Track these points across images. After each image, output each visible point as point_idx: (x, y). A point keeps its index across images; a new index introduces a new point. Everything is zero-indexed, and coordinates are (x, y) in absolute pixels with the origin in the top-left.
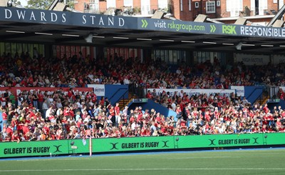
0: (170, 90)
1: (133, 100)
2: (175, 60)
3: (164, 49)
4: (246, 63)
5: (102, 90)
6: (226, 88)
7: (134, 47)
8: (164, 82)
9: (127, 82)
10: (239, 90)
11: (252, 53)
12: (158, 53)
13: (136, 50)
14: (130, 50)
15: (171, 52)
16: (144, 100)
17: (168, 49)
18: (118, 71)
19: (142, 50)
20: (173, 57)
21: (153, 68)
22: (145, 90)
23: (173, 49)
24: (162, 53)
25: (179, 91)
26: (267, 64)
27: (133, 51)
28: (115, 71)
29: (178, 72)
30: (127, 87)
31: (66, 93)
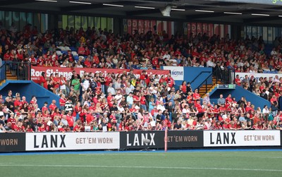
0: (263, 75)
1: (218, 86)
2: (270, 39)
3: (256, 25)
5: (181, 73)
7: (219, 23)
8: (256, 65)
9: (210, 64)
12: (250, 30)
13: (222, 26)
14: (216, 25)
15: (265, 29)
16: (231, 86)
17: (262, 25)
18: (199, 51)
19: (229, 26)
20: (268, 34)
21: (242, 47)
22: (232, 74)
23: (268, 26)
24: (254, 30)
25: (274, 75)
27: (219, 27)
28: (195, 50)
29: (273, 53)
30: (211, 70)
31: (137, 76)
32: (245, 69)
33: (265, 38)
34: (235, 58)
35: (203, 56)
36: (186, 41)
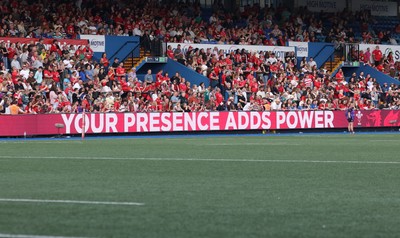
0: (199, 46)
1: (146, 59)
2: (209, 3)
4: (311, 9)
5: (101, 43)
8: (191, 33)
9: (137, 32)
10: (300, 48)
16: (162, 59)
18: (124, 17)
21: (175, 12)
22: (164, 44)
25: (212, 46)
26: (341, 10)
28: (119, 16)
29: (212, 19)
30: (138, 40)
31: (48, 47)
32: (179, 39)
34: (168, 25)
35: (128, 22)
36: (107, 4)
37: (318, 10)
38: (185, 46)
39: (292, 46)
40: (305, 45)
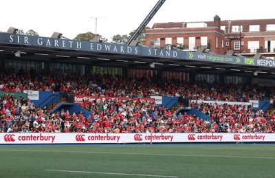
0: (207, 102)
1: (181, 108)
2: (211, 81)
3: (204, 73)
4: (260, 85)
5: (160, 100)
6: (245, 101)
7: (183, 72)
8: (203, 96)
9: (177, 95)
10: (255, 103)
11: (265, 78)
12: (200, 76)
14: (181, 73)
15: (208, 75)
16: (189, 108)
18: (171, 87)
19: (188, 74)
20: (210, 79)
21: (196, 86)
22: (190, 101)
23: (210, 74)
24: (202, 76)
25: (213, 102)
27: (183, 74)
28: (169, 87)
29: (212, 89)
30: (178, 99)
31: (135, 102)
32: (197, 98)
33: (208, 81)
35: (173, 90)
36: (163, 82)
37: (263, 85)
38: (200, 102)
39: (251, 102)
40: (257, 102)
